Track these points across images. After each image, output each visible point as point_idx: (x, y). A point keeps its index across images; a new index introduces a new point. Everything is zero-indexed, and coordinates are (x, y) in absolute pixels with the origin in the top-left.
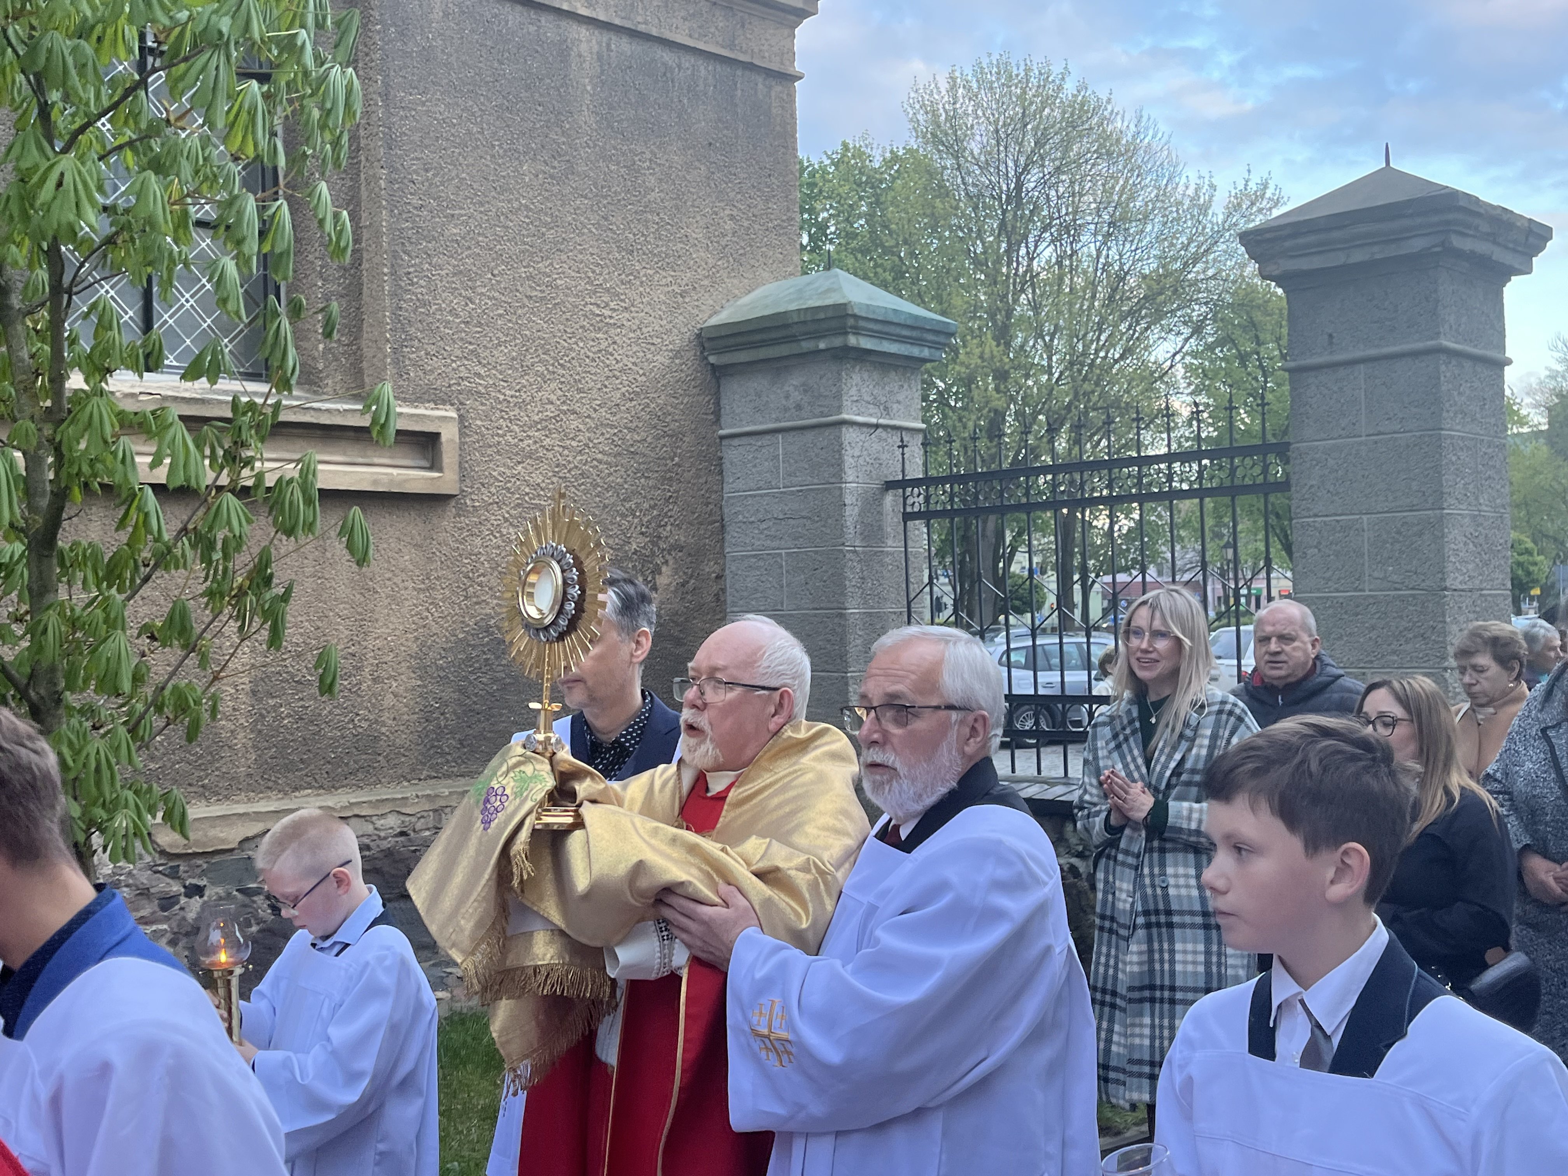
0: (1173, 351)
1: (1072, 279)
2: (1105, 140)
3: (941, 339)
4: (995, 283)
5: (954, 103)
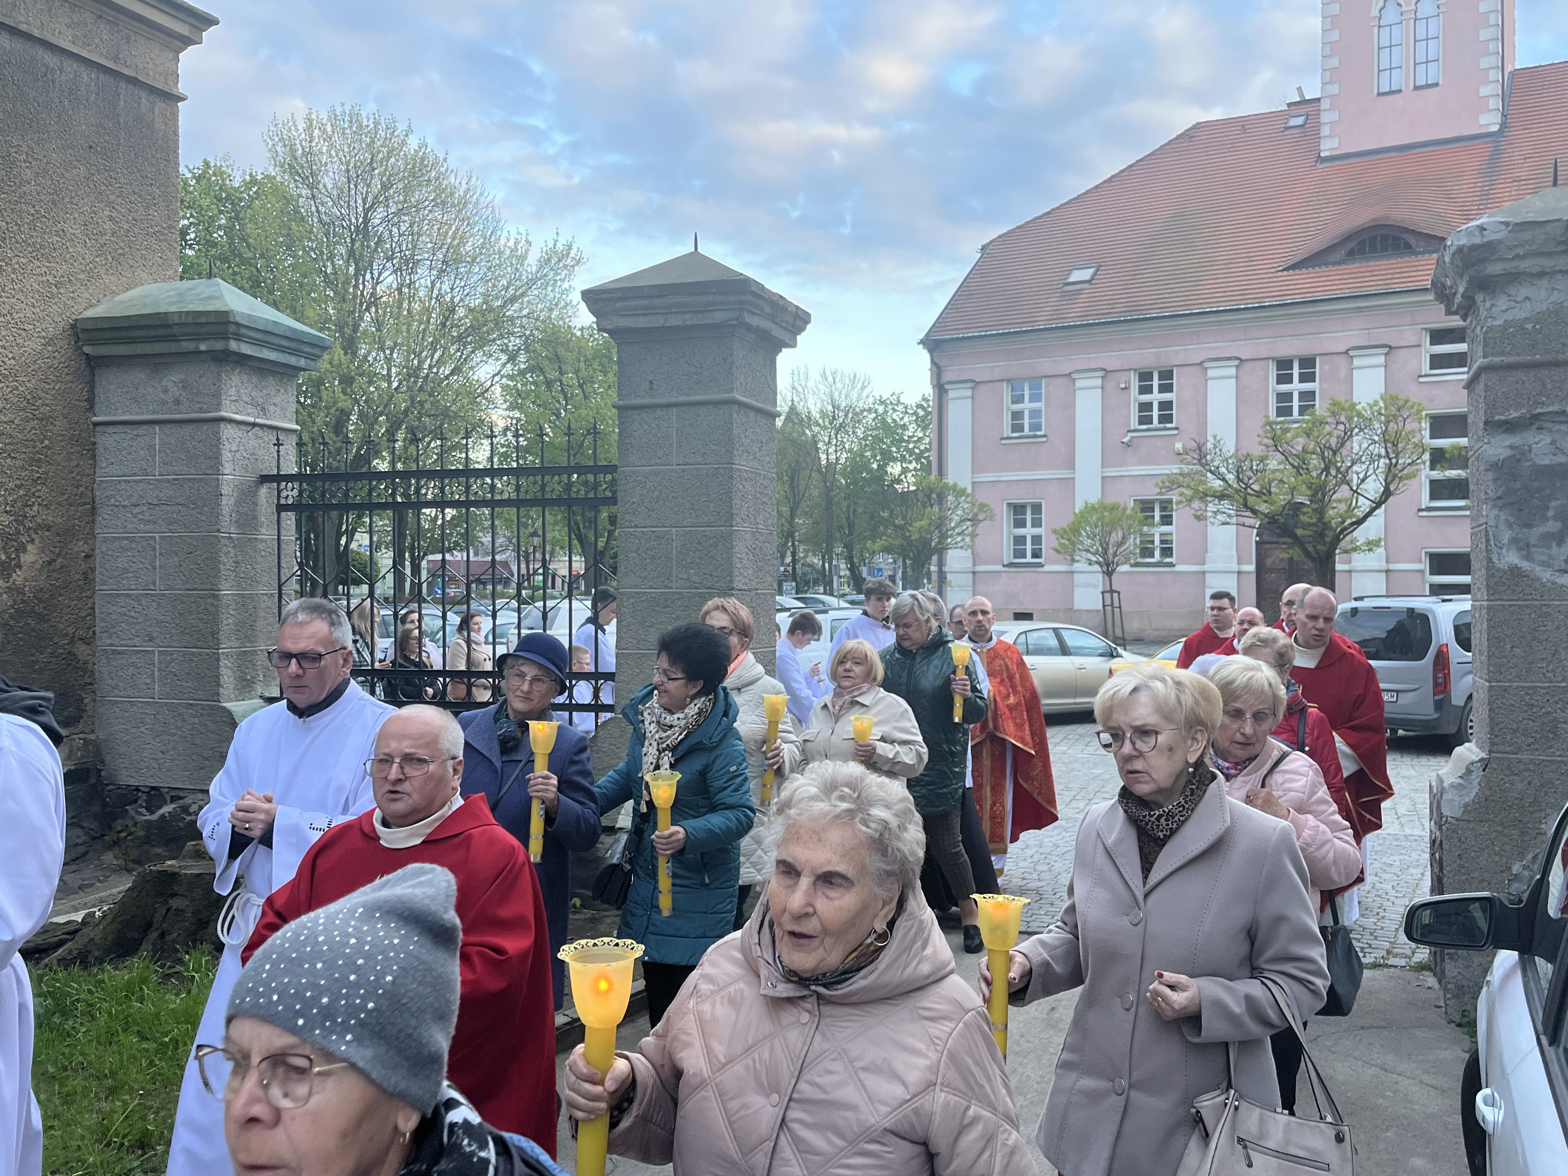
0: (492, 373)
1: (410, 304)
2: (441, 192)
3: (317, 352)
4: (344, 301)
5: (311, 142)
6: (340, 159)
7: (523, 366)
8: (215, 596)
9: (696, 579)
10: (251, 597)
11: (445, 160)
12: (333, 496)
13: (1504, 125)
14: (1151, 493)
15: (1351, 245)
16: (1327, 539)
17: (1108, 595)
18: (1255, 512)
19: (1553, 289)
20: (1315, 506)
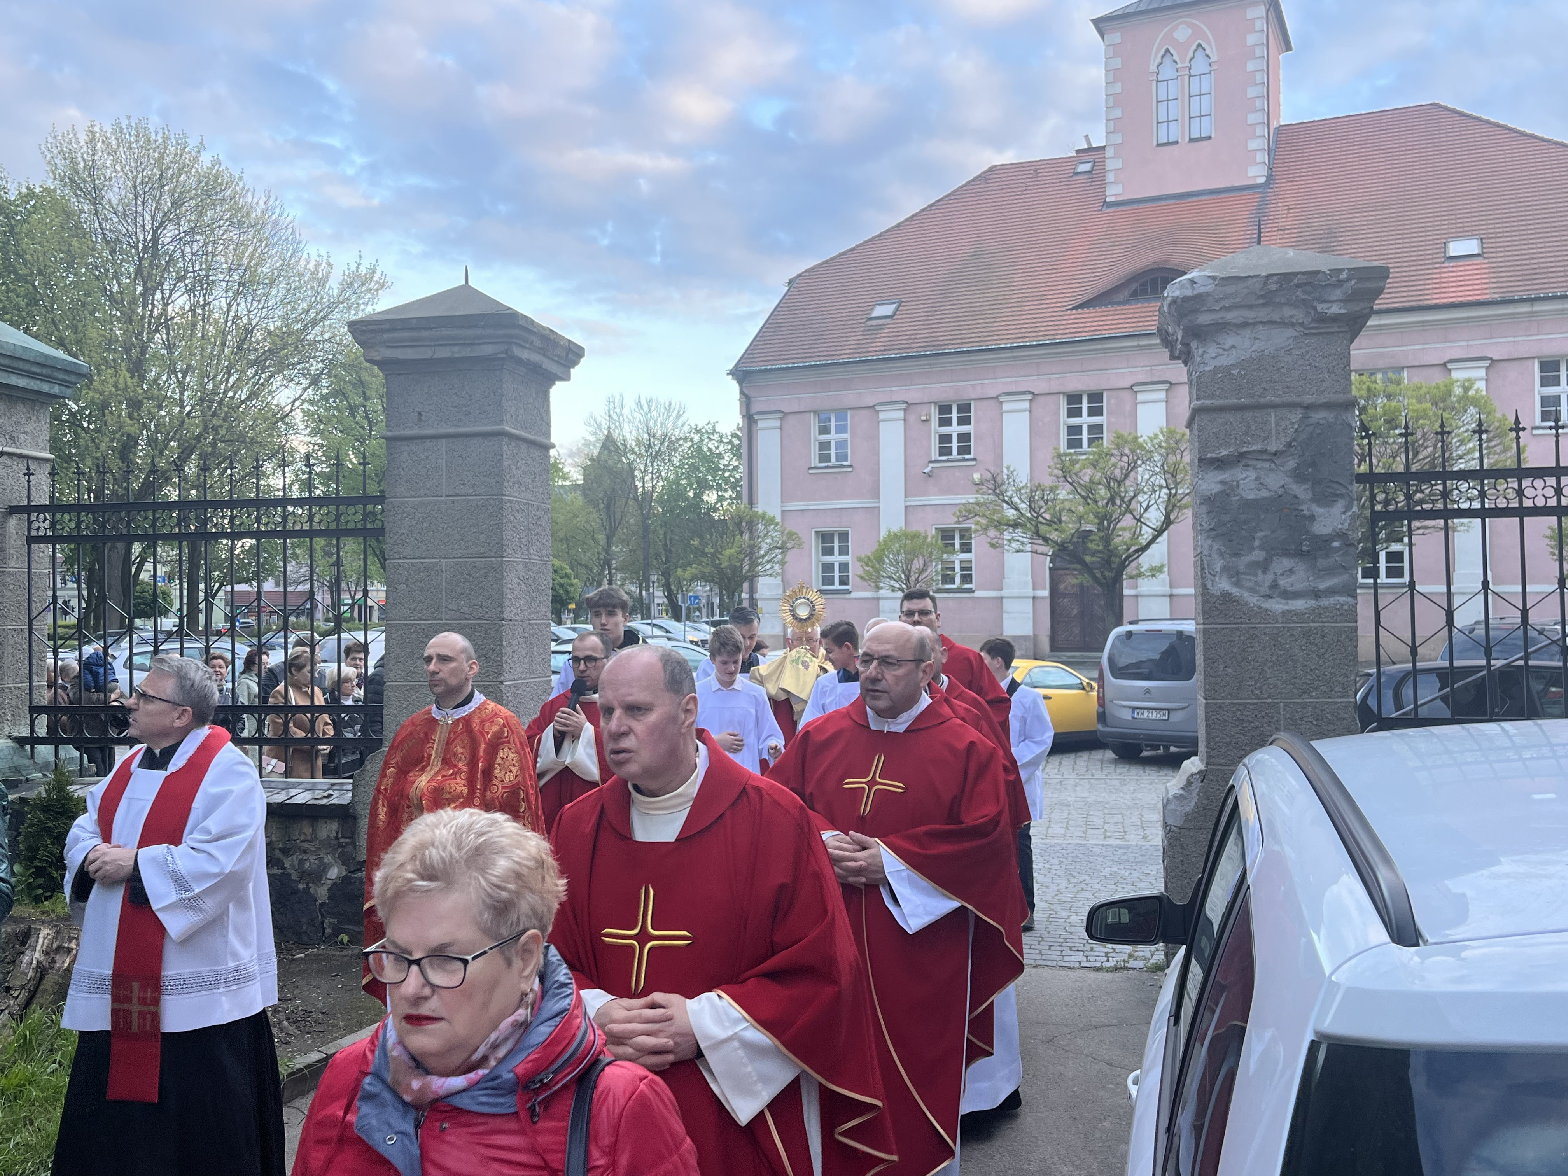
0: (293, 398)
1: (204, 327)
2: (237, 211)
3: (73, 378)
4: (131, 321)
5: (93, 155)
6: (126, 175)
7: (325, 391)
9: (466, 610)
11: (241, 178)
13: (1270, 178)
14: (949, 521)
16: (1114, 566)
18: (1046, 540)
19: (1255, 338)
20: (1102, 534)
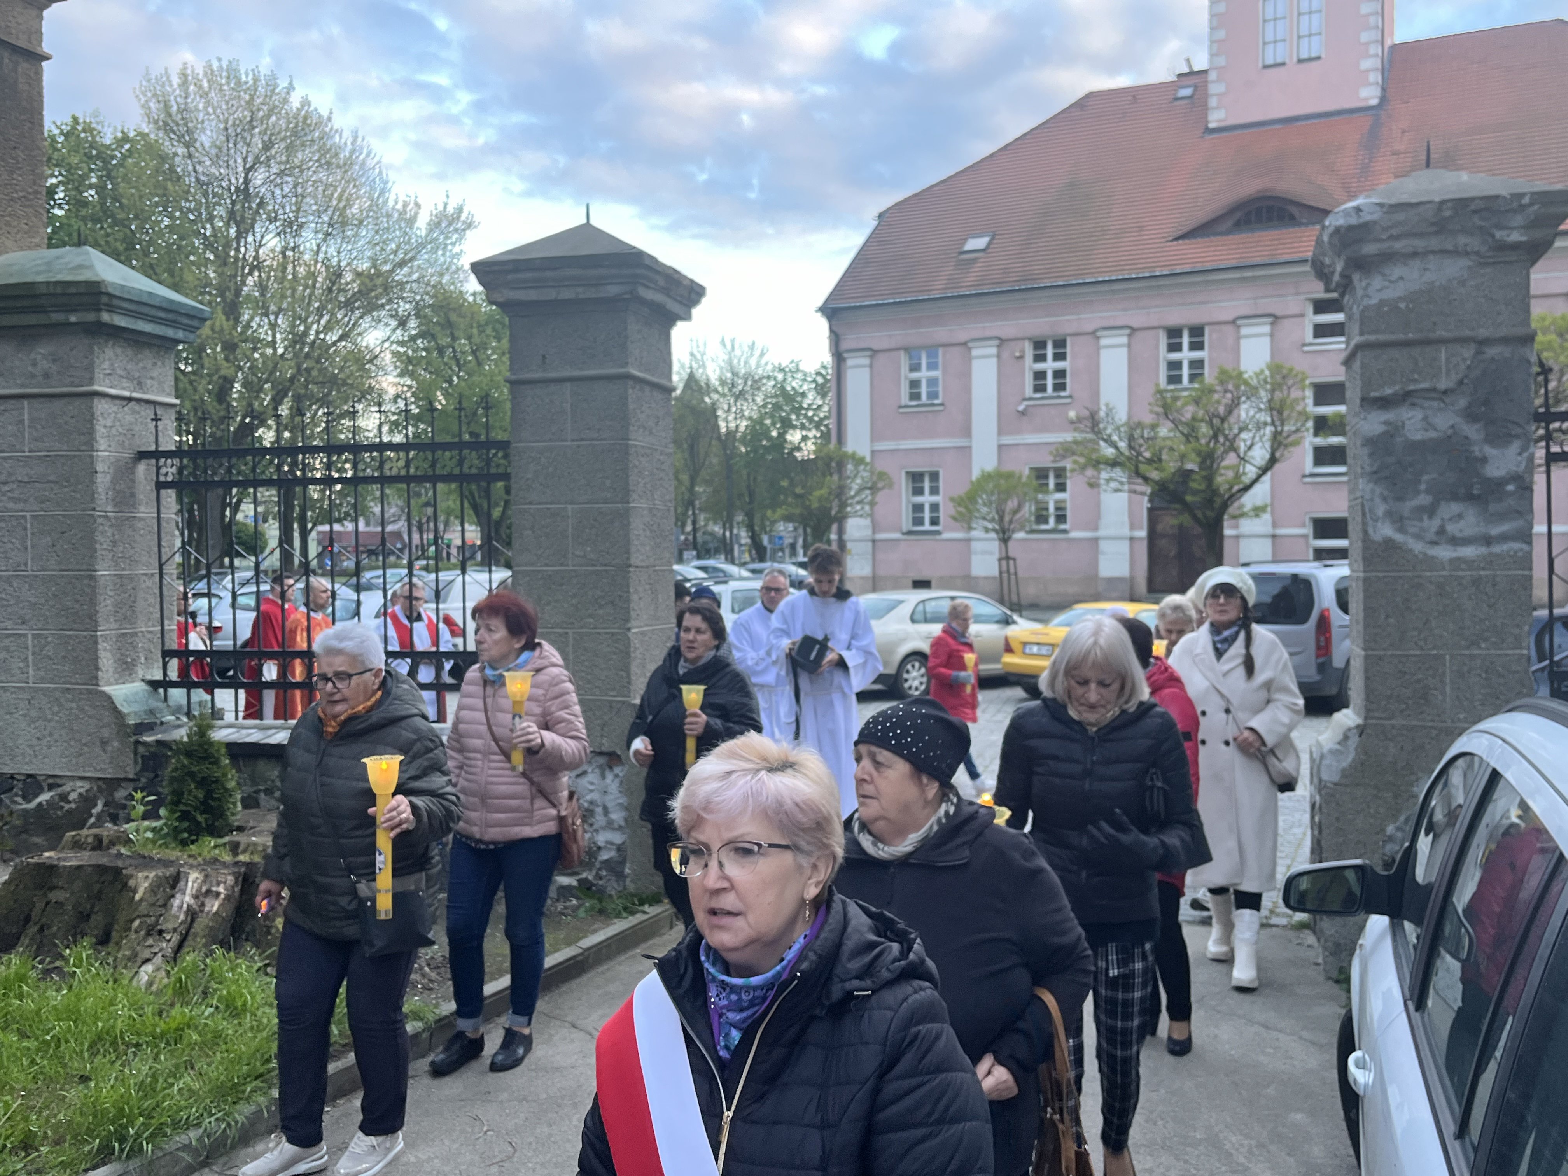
0: (382, 339)
1: (294, 268)
2: (325, 152)
3: (195, 323)
4: (225, 264)
5: (186, 98)
6: (218, 117)
7: (413, 332)
8: (92, 578)
9: (592, 556)
10: (131, 578)
12: (214, 473)
13: (1383, 99)
14: (1045, 461)
15: (1238, 215)
16: (1216, 505)
17: (1004, 563)
18: (1146, 479)
19: (1426, 269)
20: (1204, 473)
